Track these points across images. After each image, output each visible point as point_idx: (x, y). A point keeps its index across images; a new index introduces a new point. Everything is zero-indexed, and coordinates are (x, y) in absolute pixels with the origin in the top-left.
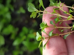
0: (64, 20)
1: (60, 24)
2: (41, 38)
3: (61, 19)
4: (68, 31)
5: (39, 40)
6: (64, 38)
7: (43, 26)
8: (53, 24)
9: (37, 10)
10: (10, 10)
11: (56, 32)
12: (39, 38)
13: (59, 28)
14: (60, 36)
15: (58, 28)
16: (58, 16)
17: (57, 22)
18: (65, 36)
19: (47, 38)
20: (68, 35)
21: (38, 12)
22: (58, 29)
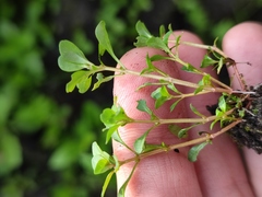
0: (184, 96)
1: (172, 108)
2: (108, 164)
3: (176, 90)
4: (201, 134)
5: (99, 172)
6: (189, 159)
7: (111, 121)
8: (147, 109)
9: (92, 64)
10: (39, 44)
11: (162, 139)
12: (100, 162)
13: (173, 124)
14: (176, 150)
15: (167, 125)
16: (162, 81)
17: (162, 103)
18: (193, 149)
19: (129, 160)
20: (202, 147)
21: (94, 72)
22: (167, 127)
